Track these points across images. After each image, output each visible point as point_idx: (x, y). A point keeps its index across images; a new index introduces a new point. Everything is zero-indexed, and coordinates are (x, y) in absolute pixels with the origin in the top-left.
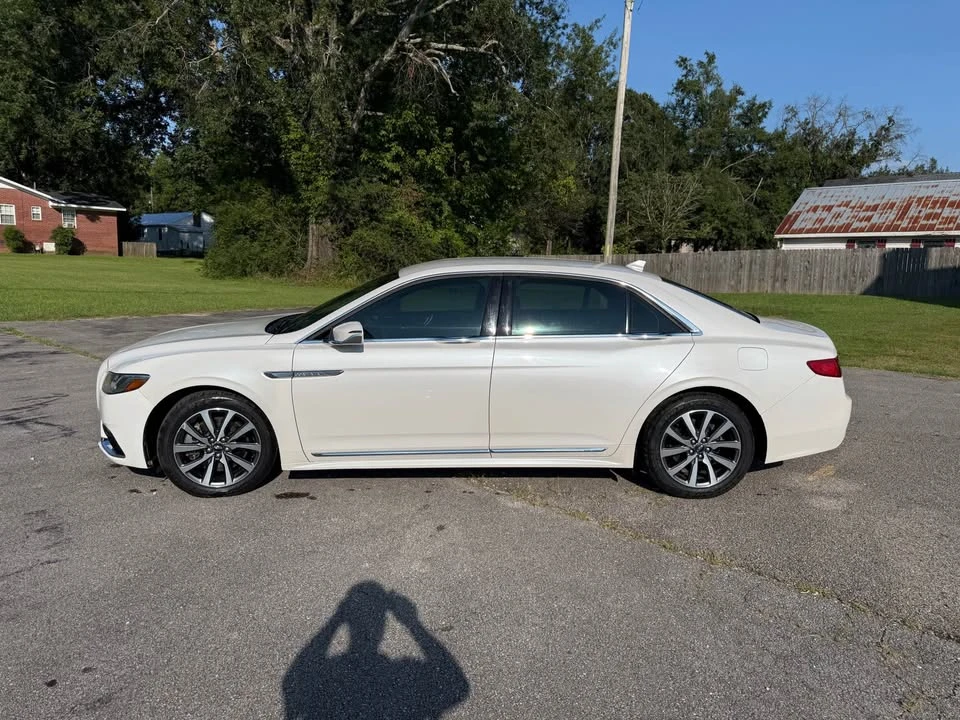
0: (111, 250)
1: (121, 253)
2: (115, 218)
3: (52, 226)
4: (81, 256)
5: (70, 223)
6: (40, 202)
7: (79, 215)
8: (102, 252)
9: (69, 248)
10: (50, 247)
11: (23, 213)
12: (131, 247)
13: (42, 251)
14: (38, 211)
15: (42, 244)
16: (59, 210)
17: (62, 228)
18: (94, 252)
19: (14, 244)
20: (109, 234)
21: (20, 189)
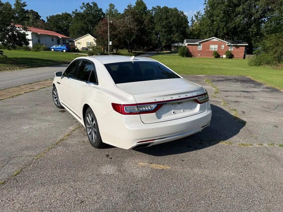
0: (241, 57)
1: (244, 58)
2: (244, 47)
3: (226, 50)
4: (232, 59)
5: (231, 49)
6: (224, 44)
7: (234, 47)
8: (239, 58)
9: (229, 57)
10: (224, 56)
11: (219, 47)
12: (248, 56)
13: (222, 57)
14: (223, 46)
15: (222, 55)
16: (229, 46)
17: (228, 51)
18: (236, 58)
19: (215, 55)
20: (241, 52)
21: (220, 41)
